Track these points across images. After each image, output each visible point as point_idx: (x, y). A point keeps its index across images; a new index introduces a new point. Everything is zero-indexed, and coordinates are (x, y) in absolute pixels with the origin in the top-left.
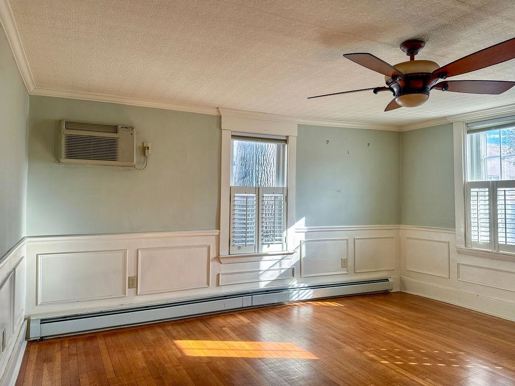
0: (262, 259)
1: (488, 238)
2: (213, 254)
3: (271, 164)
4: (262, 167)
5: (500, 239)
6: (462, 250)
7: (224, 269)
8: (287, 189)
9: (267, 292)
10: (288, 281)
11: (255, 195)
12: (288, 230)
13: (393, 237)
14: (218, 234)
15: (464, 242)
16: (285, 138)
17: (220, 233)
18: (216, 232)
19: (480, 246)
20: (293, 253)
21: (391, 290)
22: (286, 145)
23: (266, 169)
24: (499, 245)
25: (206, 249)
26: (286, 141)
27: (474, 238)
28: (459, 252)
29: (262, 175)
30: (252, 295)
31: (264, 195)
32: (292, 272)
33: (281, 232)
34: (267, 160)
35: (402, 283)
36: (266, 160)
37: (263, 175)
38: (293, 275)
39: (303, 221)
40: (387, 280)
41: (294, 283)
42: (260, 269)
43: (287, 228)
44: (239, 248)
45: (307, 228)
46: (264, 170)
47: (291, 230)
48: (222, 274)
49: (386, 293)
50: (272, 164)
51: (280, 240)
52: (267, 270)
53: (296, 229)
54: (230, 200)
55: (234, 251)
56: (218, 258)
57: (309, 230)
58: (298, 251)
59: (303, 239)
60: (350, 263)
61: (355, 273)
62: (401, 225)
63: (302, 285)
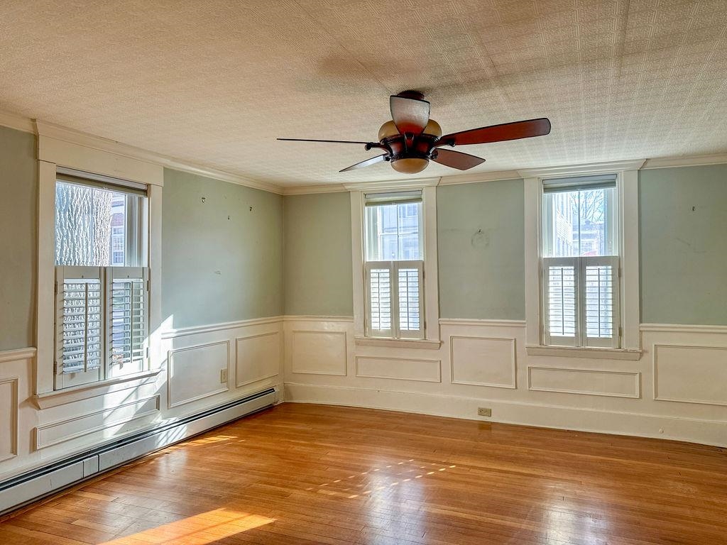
0: (107, 390)
1: (389, 325)
2: (23, 394)
3: (79, 227)
4: (62, 230)
5: (401, 325)
6: (361, 340)
7: (43, 418)
8: (150, 270)
9: (120, 443)
10: (151, 417)
11: (97, 281)
12: (151, 335)
13: (276, 333)
14: (32, 355)
15: (363, 331)
16: (144, 188)
17: (36, 352)
18: (28, 352)
19: (381, 335)
20: (158, 373)
21: (277, 402)
22: (146, 200)
23: (70, 235)
24: (400, 331)
25: (8, 387)
26: (146, 192)
27: (374, 326)
28: (358, 343)
29: (62, 243)
30: (97, 454)
31: (114, 280)
32: (157, 403)
33: (138, 340)
34: (73, 219)
35: (287, 391)
36: (70, 219)
37: (65, 245)
38: (158, 408)
39: (170, 320)
40: (272, 390)
41: (159, 420)
42: (105, 408)
43: (149, 333)
44: (73, 375)
45: (175, 330)
46: (67, 236)
47: (156, 336)
48: (42, 428)
49: (270, 408)
50: (82, 228)
51: (138, 354)
52: (118, 407)
53: (162, 334)
54: (56, 291)
55: (64, 383)
56: (33, 401)
57: (179, 334)
58: (165, 367)
59: (171, 349)
60: (231, 377)
61: (236, 388)
62: (285, 316)
63: (172, 420)
